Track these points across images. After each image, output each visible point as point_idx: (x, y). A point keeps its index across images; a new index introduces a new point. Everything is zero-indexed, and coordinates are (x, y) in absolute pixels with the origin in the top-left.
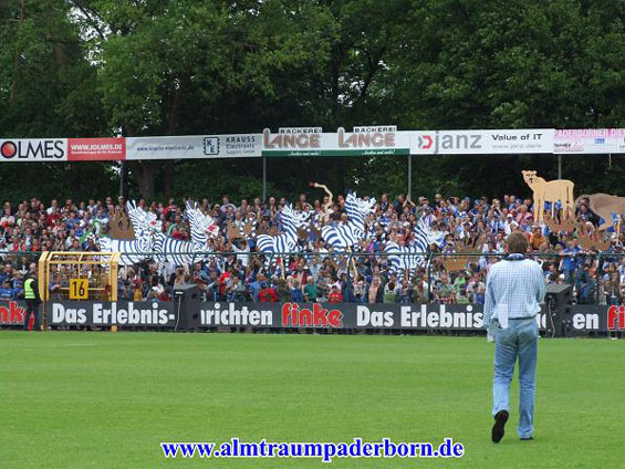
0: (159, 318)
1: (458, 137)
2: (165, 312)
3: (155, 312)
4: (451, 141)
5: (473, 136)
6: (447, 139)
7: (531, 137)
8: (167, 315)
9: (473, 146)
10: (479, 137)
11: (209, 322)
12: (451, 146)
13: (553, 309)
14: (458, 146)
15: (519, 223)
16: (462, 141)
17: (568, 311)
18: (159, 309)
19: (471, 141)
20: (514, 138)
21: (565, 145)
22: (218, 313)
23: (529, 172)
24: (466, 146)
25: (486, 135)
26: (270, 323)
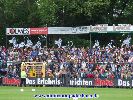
0: (58, 83)
2: (60, 81)
3: (56, 81)
8: (60, 82)
11: (73, 84)
18: (57, 80)
22: (75, 81)
26: (91, 84)
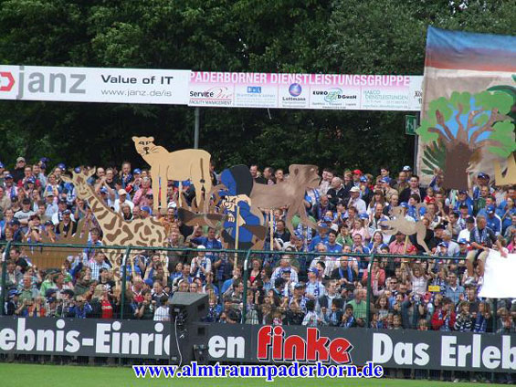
1: (53, 77)
4: (41, 82)
5: (73, 76)
6: (37, 78)
7: (158, 80)
9: (73, 90)
10: (82, 78)
12: (41, 89)
13: (181, 328)
14: (52, 90)
15: (137, 204)
16: (58, 81)
17: (201, 331)
19: (70, 83)
20: (133, 81)
21: (206, 94)
23: (143, 139)
24: (63, 90)
25: (93, 74)
